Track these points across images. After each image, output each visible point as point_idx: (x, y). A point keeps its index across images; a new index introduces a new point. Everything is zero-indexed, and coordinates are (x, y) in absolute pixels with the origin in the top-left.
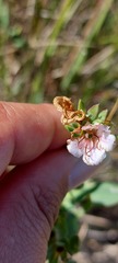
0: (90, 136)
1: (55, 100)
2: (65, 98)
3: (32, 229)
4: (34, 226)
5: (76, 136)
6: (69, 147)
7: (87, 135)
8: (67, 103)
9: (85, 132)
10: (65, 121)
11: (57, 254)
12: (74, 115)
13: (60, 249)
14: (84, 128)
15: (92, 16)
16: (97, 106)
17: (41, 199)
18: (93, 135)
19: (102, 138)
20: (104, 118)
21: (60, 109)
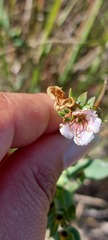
0: (80, 120)
1: (49, 90)
2: (57, 88)
3: (33, 202)
4: (34, 199)
5: (67, 120)
6: (62, 131)
7: (77, 120)
8: (59, 92)
9: (75, 117)
10: (58, 107)
11: (57, 222)
12: (66, 102)
13: (60, 217)
14: (74, 113)
15: (84, 18)
16: (86, 94)
17: (39, 176)
18: (82, 120)
19: (91, 122)
20: (92, 105)
21: (53, 97)
